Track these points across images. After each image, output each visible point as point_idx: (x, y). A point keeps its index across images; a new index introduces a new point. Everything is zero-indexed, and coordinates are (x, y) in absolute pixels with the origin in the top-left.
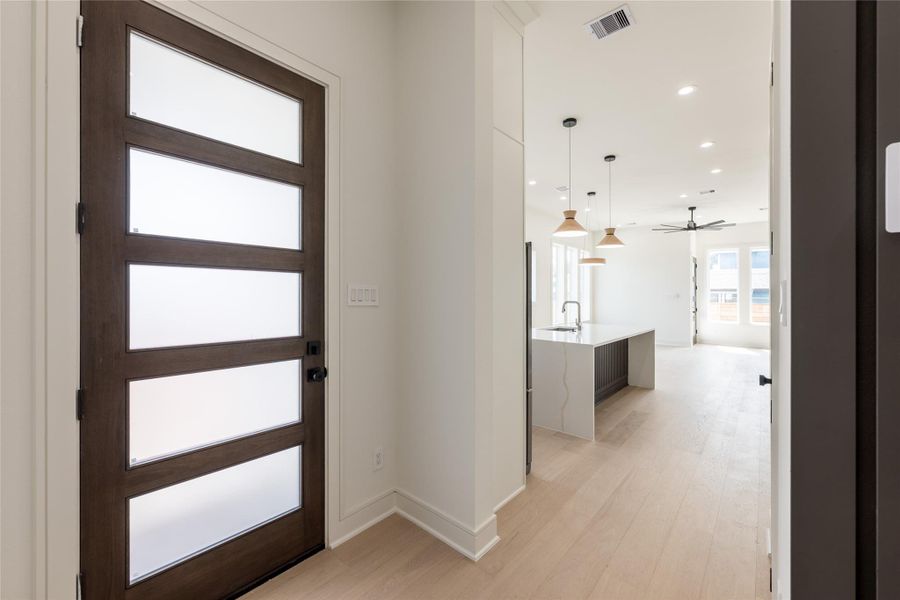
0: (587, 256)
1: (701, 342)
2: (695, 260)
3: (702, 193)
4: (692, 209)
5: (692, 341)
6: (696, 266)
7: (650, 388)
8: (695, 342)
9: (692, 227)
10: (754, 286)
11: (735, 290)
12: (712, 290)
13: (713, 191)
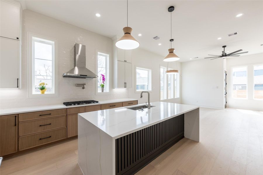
1: (229, 107)
2: (226, 72)
3: (229, 35)
4: (224, 47)
5: (224, 107)
6: (226, 75)
8: (226, 107)
9: (224, 55)
10: (255, 83)
11: (245, 85)
12: (234, 85)
13: (236, 33)
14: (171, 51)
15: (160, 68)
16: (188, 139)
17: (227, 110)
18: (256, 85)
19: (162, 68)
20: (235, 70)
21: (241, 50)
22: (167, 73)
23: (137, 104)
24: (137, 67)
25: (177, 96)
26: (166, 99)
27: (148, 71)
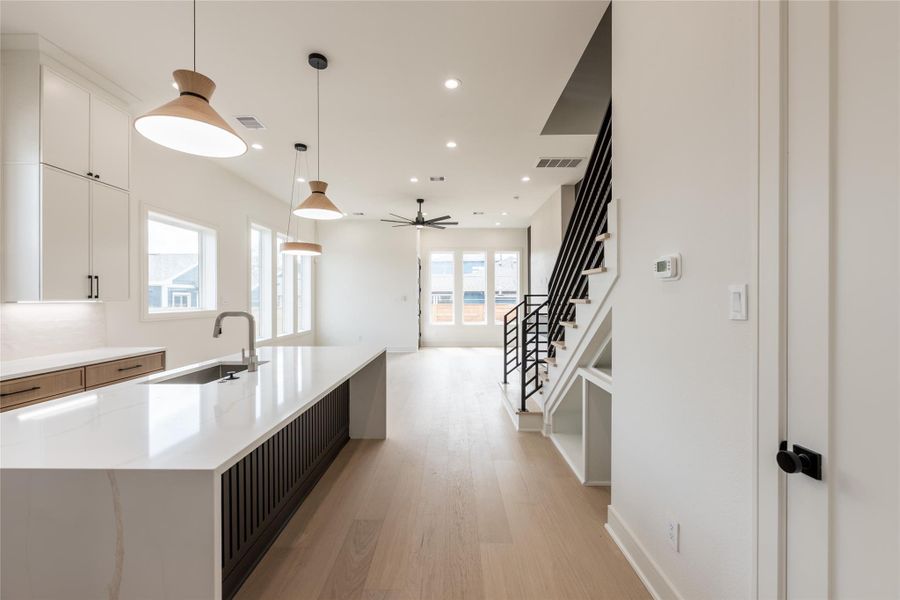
0: (291, 240)
1: (424, 345)
2: (420, 261)
3: (432, 179)
4: (420, 201)
6: (420, 267)
7: (380, 439)
8: (420, 346)
9: (420, 221)
10: (465, 288)
13: (442, 179)
14: (319, 189)
15: (248, 227)
16: (359, 441)
17: (426, 351)
18: (467, 294)
19: (256, 229)
20: (435, 257)
21: (448, 217)
22: (285, 249)
23: (163, 368)
24: (153, 211)
25: (305, 325)
26: (270, 337)
27: (201, 233)
